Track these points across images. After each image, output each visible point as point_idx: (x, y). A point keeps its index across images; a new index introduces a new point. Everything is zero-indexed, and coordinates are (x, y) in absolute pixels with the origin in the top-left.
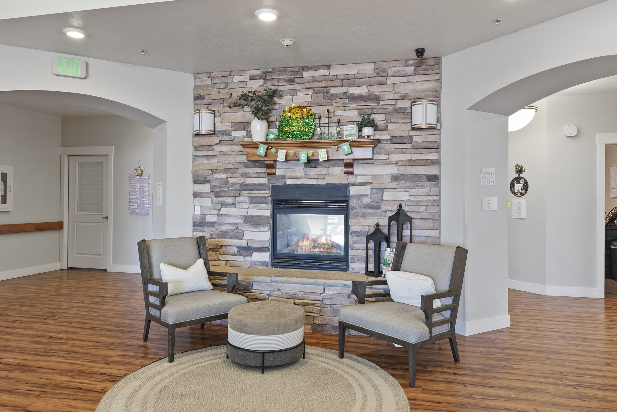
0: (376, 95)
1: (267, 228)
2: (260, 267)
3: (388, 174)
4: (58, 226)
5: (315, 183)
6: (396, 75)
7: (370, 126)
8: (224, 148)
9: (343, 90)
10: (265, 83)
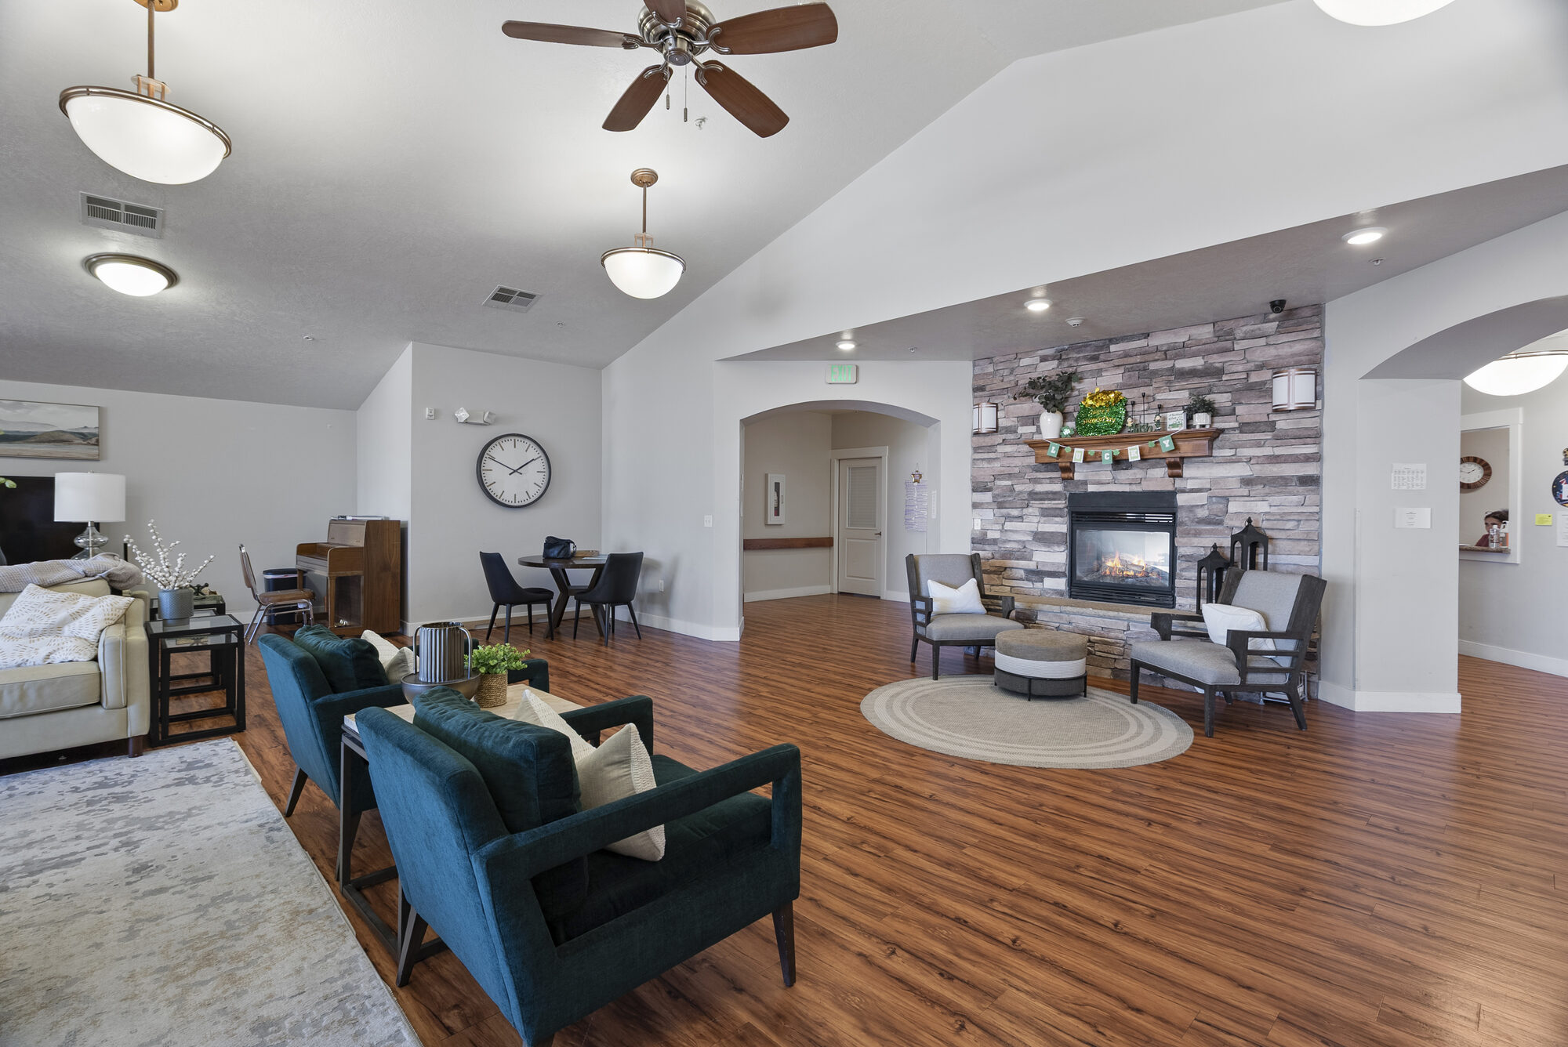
0: (1216, 368)
1: (1063, 548)
2: (1054, 596)
3: (1236, 477)
4: (826, 543)
5: (1128, 490)
6: (1248, 336)
7: (1203, 412)
8: (1008, 449)
9: (1168, 364)
10: (1059, 364)
